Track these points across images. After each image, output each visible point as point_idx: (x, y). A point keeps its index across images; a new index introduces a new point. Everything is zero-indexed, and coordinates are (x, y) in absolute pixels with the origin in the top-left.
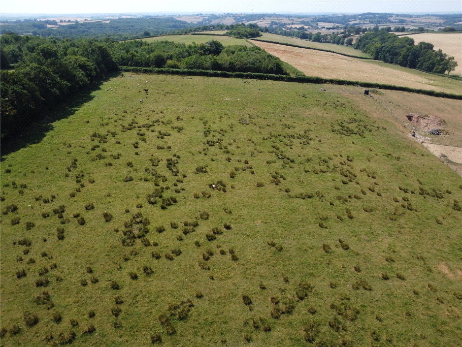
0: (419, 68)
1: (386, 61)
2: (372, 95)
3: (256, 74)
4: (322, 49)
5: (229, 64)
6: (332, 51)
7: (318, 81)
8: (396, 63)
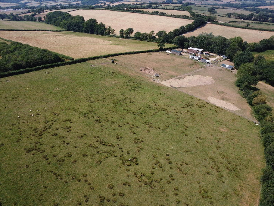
0: (96, 33)
1: (76, 31)
2: (116, 63)
3: (48, 65)
4: (36, 29)
5: (26, 63)
6: (42, 29)
7: (83, 60)
8: (82, 32)
